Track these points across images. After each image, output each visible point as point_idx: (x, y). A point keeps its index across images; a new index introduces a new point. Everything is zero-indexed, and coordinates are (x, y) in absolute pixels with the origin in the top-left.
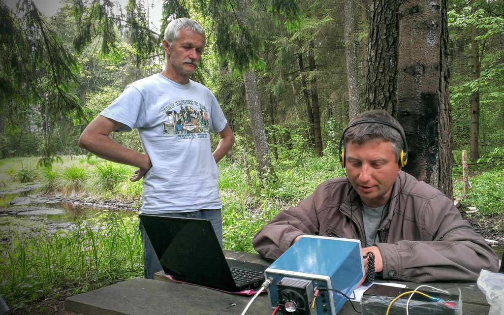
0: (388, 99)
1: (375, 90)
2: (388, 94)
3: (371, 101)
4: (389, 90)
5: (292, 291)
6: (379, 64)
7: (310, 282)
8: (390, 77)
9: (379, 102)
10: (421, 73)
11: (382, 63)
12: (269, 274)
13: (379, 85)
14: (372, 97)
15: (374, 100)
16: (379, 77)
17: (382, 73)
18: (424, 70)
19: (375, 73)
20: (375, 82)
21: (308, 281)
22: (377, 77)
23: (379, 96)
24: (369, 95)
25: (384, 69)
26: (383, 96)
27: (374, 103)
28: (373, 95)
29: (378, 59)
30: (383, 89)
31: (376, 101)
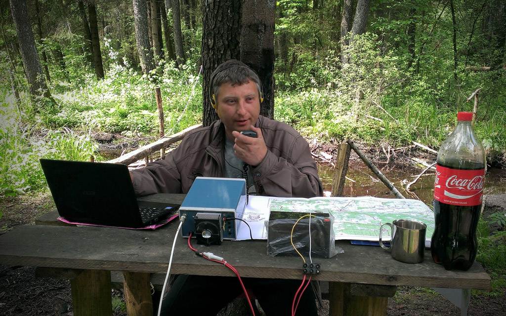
0: (227, 47)
1: (214, 37)
2: (226, 43)
3: (210, 47)
4: (227, 39)
5: (209, 222)
6: (217, 12)
7: (221, 214)
8: (228, 26)
9: (218, 49)
10: (263, 31)
11: (221, 11)
12: (182, 212)
13: (218, 33)
14: (211, 42)
15: (213, 46)
16: (218, 25)
17: (220, 21)
18: (265, 29)
19: (214, 20)
20: (214, 29)
21: (219, 214)
22: (215, 25)
23: (218, 43)
24: (208, 40)
25: (223, 18)
26: (222, 43)
27: (213, 49)
28: (213, 41)
29: (217, 7)
30: (222, 36)
31: (215, 47)
